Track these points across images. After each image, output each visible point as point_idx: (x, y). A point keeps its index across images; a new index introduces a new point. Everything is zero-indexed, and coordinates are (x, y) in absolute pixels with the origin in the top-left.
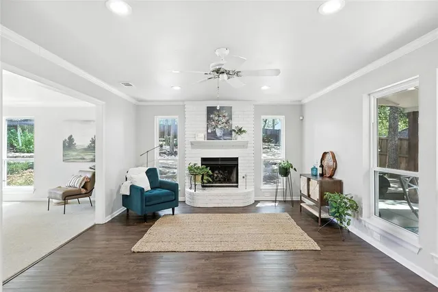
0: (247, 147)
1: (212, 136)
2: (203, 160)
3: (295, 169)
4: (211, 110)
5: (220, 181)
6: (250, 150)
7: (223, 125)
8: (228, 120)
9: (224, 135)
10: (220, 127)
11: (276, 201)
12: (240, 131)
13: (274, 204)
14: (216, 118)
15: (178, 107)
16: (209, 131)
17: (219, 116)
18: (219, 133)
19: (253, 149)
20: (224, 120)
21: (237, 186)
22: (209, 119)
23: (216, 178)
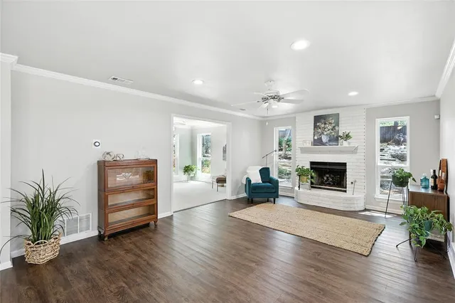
0: (356, 153)
1: (318, 142)
2: (312, 163)
3: (414, 179)
4: (318, 119)
5: (329, 185)
6: (360, 155)
7: (329, 132)
8: (334, 127)
9: (329, 141)
10: (325, 133)
11: (386, 213)
12: (347, 137)
13: (384, 216)
14: (323, 126)
15: (289, 119)
16: (316, 138)
17: (325, 124)
18: (325, 139)
19: (363, 154)
20: (330, 127)
21: (345, 191)
22: (315, 127)
23: (326, 181)
